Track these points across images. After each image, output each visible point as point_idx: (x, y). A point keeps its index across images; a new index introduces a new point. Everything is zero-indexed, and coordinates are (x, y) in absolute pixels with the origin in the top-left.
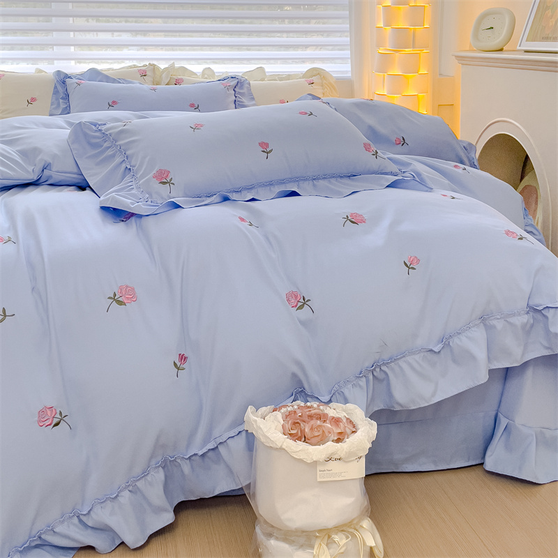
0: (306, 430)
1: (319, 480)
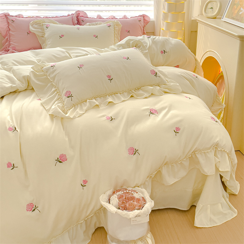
0: (127, 206)
1: (132, 224)
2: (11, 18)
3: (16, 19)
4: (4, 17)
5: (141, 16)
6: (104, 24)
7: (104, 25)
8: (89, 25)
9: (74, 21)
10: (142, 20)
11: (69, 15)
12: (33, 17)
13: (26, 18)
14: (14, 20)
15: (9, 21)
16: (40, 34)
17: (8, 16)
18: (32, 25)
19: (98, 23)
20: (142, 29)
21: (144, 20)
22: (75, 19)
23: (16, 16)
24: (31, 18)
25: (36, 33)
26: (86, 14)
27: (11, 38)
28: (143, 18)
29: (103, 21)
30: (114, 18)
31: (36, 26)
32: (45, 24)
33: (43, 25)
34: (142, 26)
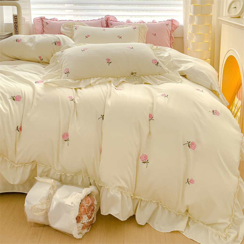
2: (45, 21)
3: (50, 22)
4: (40, 20)
5: (170, 20)
7: (130, 27)
8: (116, 27)
9: (103, 25)
10: (170, 25)
11: (99, 19)
12: (65, 20)
13: (60, 21)
14: (48, 22)
15: (44, 24)
16: (70, 36)
17: (43, 19)
18: (63, 27)
19: (124, 26)
20: (170, 33)
21: (172, 24)
22: (105, 23)
23: (51, 20)
24: (64, 21)
25: (66, 34)
26: (115, 18)
28: (171, 23)
30: (142, 22)
31: (67, 28)
32: (75, 26)
33: (72, 27)
34: (169, 30)
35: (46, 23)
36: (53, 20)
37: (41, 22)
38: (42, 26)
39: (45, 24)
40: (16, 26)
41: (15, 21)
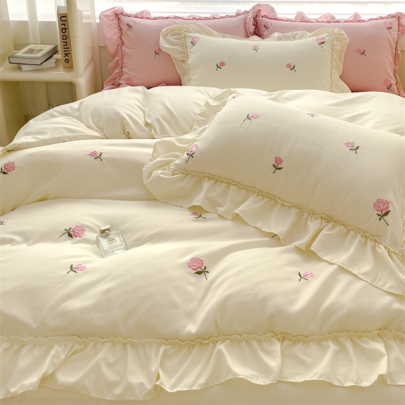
2: (125, 20)
3: (135, 22)
4: (114, 18)
5: (393, 16)
6: (310, 37)
7: (310, 40)
8: (279, 39)
9: (248, 28)
10: (395, 27)
11: (238, 14)
12: (167, 18)
13: (155, 19)
14: (132, 24)
15: (122, 26)
16: (179, 57)
17: (121, 17)
18: (165, 37)
19: (296, 34)
20: (394, 47)
21: (399, 25)
22: (251, 23)
23: (136, 16)
24: (165, 21)
25: (172, 54)
26: (273, 10)
27: (125, 60)
28: (397, 22)
29: (310, 30)
30: (331, 20)
31: (172, 39)
32: (191, 37)
33: (185, 37)
34: (393, 39)
35: (128, 25)
36: (142, 16)
37: (116, 21)
38: (117, 30)
39: (124, 28)
40: (64, 37)
41: (63, 27)
